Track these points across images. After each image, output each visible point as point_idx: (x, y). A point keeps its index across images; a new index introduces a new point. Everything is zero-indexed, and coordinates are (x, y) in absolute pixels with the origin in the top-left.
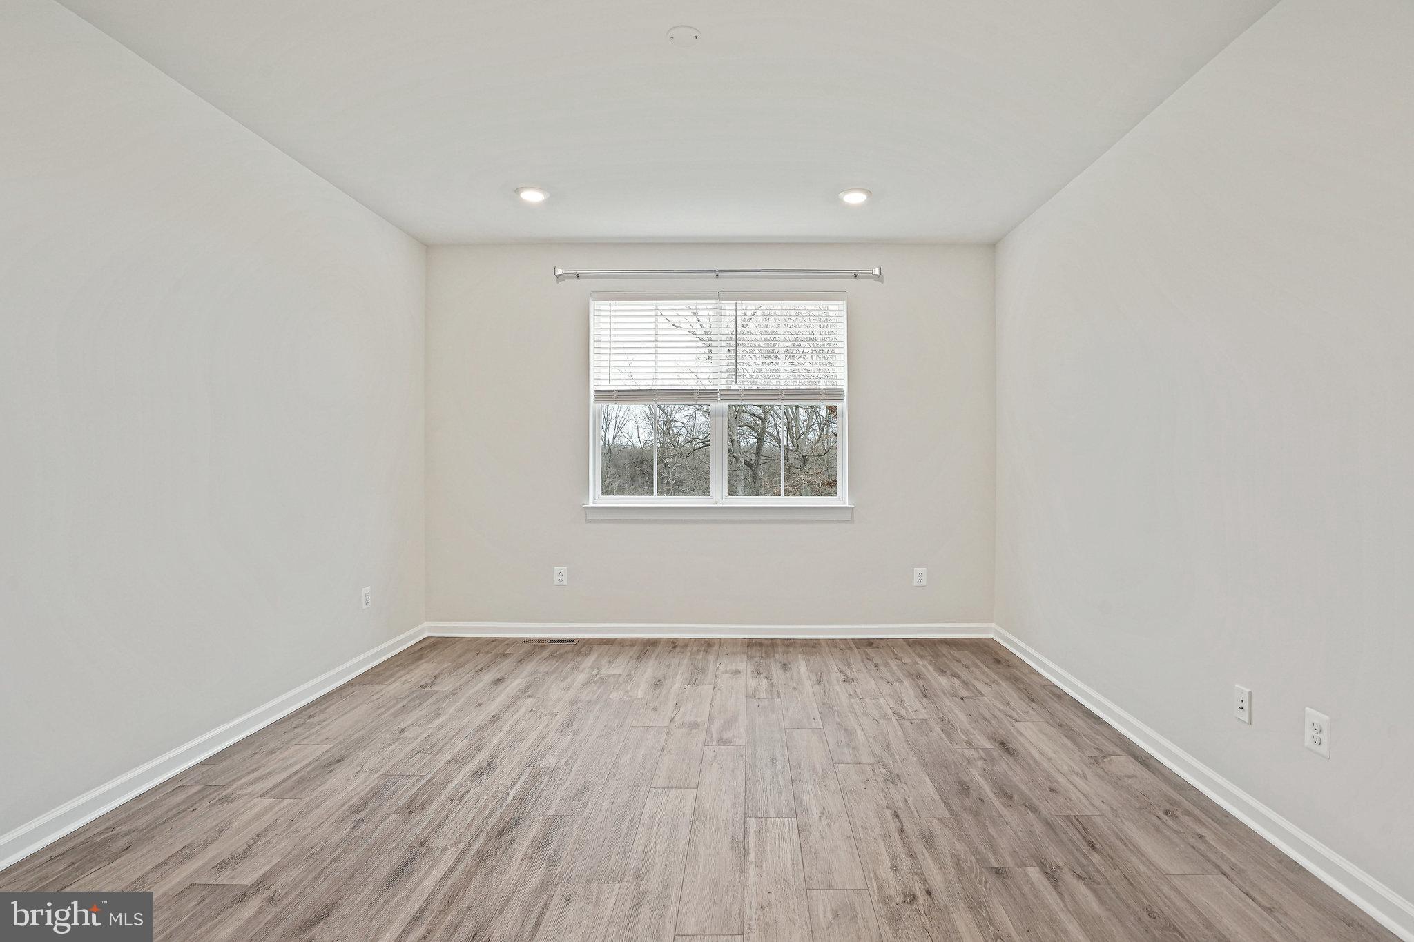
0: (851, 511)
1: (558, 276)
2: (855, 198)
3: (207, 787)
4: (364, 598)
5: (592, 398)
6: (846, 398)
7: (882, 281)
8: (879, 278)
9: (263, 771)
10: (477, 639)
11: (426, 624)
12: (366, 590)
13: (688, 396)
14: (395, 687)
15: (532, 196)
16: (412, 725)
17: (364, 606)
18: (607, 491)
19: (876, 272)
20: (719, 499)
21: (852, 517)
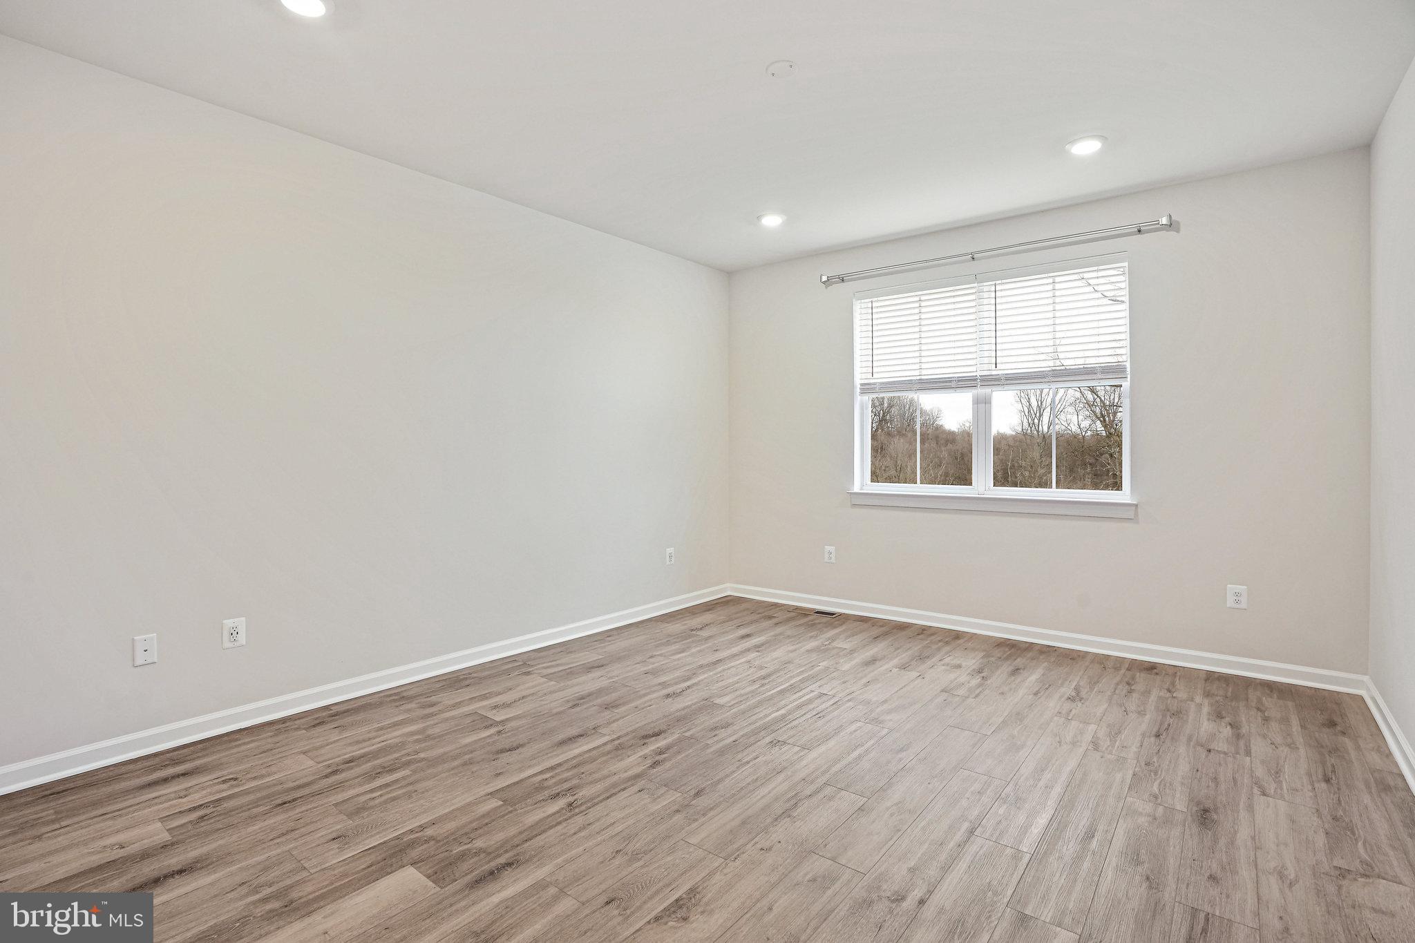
0: (1134, 508)
1: (824, 283)
2: (1087, 148)
3: (525, 664)
4: (668, 557)
5: (858, 390)
6: (1129, 376)
7: (1178, 231)
8: (1172, 226)
9: (558, 662)
10: (764, 602)
11: (728, 585)
12: (670, 550)
13: (948, 384)
14: (676, 627)
15: (772, 221)
16: (661, 655)
17: (668, 563)
18: (875, 477)
19: (1164, 221)
20: (981, 489)
21: (1136, 514)
